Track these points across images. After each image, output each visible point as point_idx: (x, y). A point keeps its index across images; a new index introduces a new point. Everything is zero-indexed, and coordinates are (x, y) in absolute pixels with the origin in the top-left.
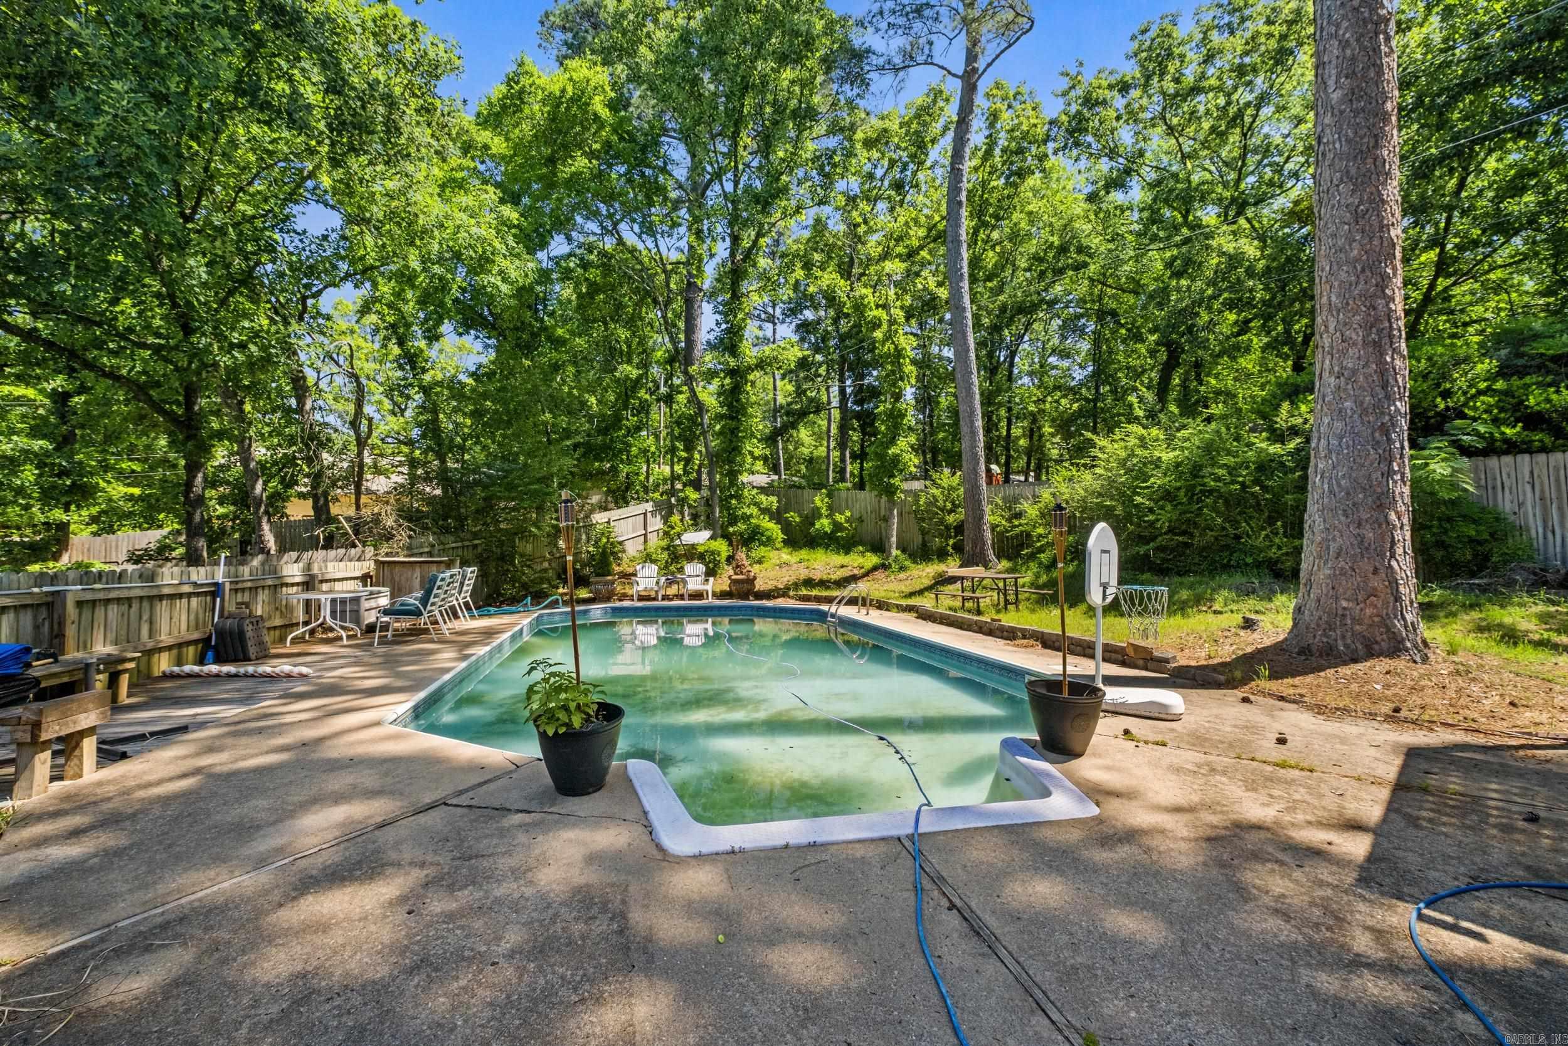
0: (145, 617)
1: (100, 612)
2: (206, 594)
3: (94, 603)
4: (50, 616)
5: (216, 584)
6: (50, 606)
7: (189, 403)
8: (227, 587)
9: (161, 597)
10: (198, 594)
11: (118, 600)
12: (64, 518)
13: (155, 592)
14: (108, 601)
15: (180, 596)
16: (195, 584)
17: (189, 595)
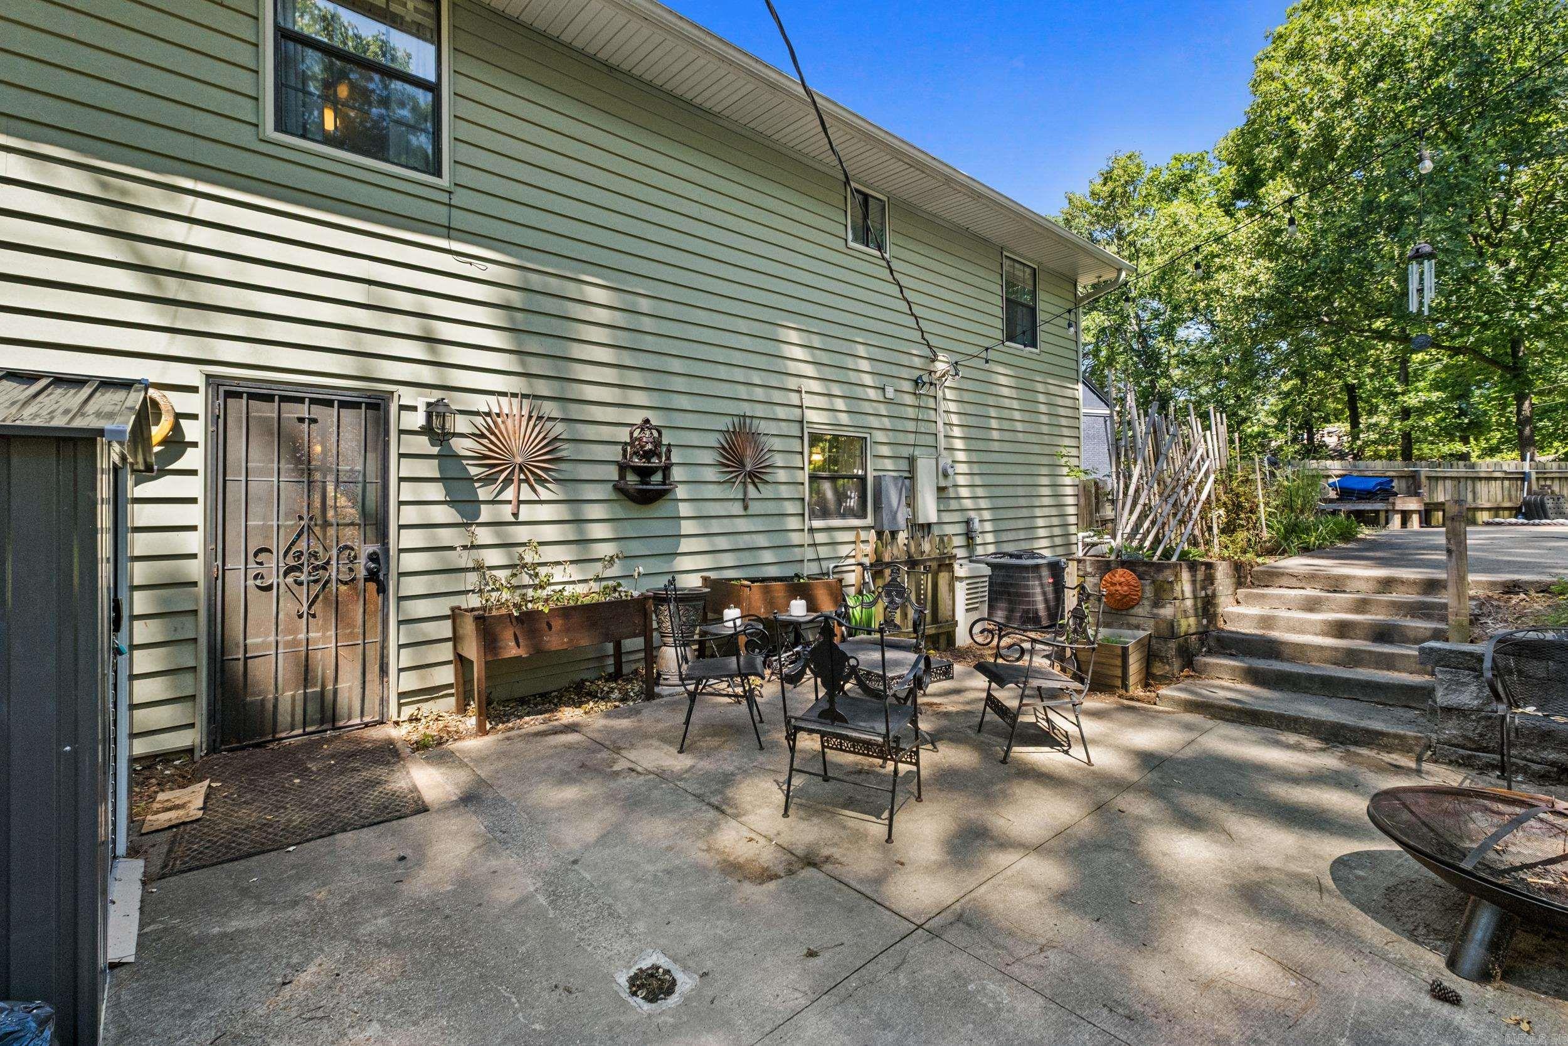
0: (1469, 489)
1: (1440, 483)
2: (1517, 479)
3: (1437, 478)
4: (1414, 482)
5: (1524, 473)
6: (1413, 477)
7: (1515, 354)
8: (1534, 476)
9: (1480, 479)
10: (1507, 479)
11: (1451, 478)
12: (1464, 449)
13: (1475, 475)
14: (1445, 478)
15: (1496, 479)
16: (1505, 472)
17: (1503, 479)
